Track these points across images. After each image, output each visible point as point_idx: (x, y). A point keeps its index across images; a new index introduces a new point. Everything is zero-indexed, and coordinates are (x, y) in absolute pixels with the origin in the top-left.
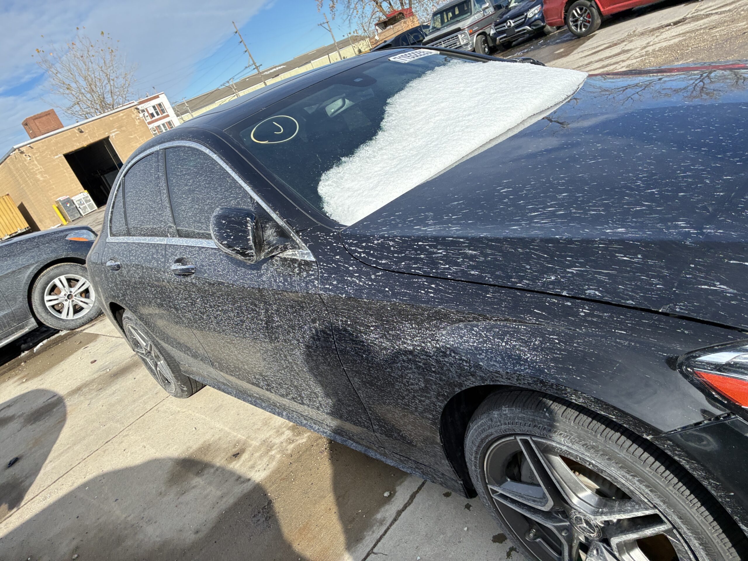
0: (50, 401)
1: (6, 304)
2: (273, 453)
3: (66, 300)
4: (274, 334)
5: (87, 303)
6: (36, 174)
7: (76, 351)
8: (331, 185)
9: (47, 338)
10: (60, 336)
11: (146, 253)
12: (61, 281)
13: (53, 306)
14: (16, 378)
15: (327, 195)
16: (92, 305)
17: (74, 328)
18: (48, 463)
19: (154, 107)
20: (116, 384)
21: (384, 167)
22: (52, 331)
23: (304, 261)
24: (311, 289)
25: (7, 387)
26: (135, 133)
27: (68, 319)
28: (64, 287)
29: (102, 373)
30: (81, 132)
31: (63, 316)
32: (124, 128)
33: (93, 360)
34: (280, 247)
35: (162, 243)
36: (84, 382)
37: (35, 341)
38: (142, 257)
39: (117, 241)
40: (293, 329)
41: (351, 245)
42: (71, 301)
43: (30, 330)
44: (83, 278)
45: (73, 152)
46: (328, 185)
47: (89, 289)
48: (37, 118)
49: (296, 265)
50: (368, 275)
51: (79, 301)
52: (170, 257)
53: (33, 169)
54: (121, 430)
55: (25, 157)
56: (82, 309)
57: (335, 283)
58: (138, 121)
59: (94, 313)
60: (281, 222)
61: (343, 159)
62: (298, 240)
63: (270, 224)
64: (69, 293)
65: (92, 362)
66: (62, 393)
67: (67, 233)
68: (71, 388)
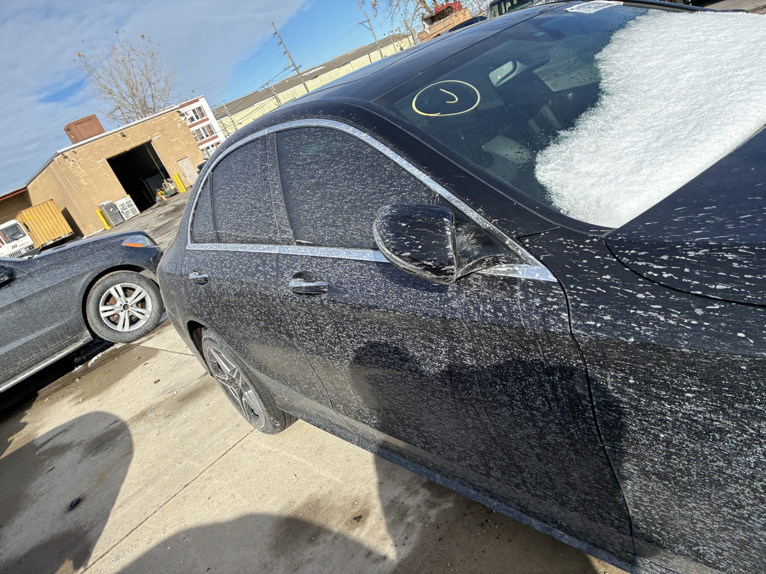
0: (112, 426)
1: (59, 315)
2: (410, 519)
3: (122, 311)
4: (462, 383)
5: (143, 314)
6: (80, 179)
7: (135, 368)
8: (556, 170)
9: (102, 351)
10: (116, 349)
11: (246, 264)
12: (116, 290)
13: (108, 318)
14: (71, 397)
15: (553, 184)
16: (148, 316)
17: (130, 341)
18: (117, 509)
19: (194, 111)
20: (187, 410)
21: (635, 143)
22: (106, 343)
23: (534, 281)
24: (554, 325)
25: (62, 406)
26: (177, 137)
27: (124, 331)
28: (120, 296)
29: (168, 396)
30: (124, 136)
31: (119, 328)
32: (166, 132)
33: (158, 379)
34: (487, 260)
35: (272, 252)
36: (149, 405)
37: (89, 354)
38: (241, 270)
39: (202, 249)
40: (502, 380)
41: (634, 257)
42: (127, 312)
43: (85, 343)
44: (139, 287)
45: (115, 156)
46: (552, 169)
47: (146, 299)
48: (79, 124)
49: (517, 288)
50: (684, 308)
51: (135, 311)
52: (285, 270)
53: (76, 174)
54: (201, 471)
55: (68, 161)
56: (138, 320)
57: (608, 318)
58: (180, 124)
59: (150, 325)
60: (485, 224)
61: (562, 133)
62: (521, 251)
63: (465, 227)
64: (125, 303)
65: (155, 382)
66: (125, 418)
67: (122, 238)
68: (135, 412)
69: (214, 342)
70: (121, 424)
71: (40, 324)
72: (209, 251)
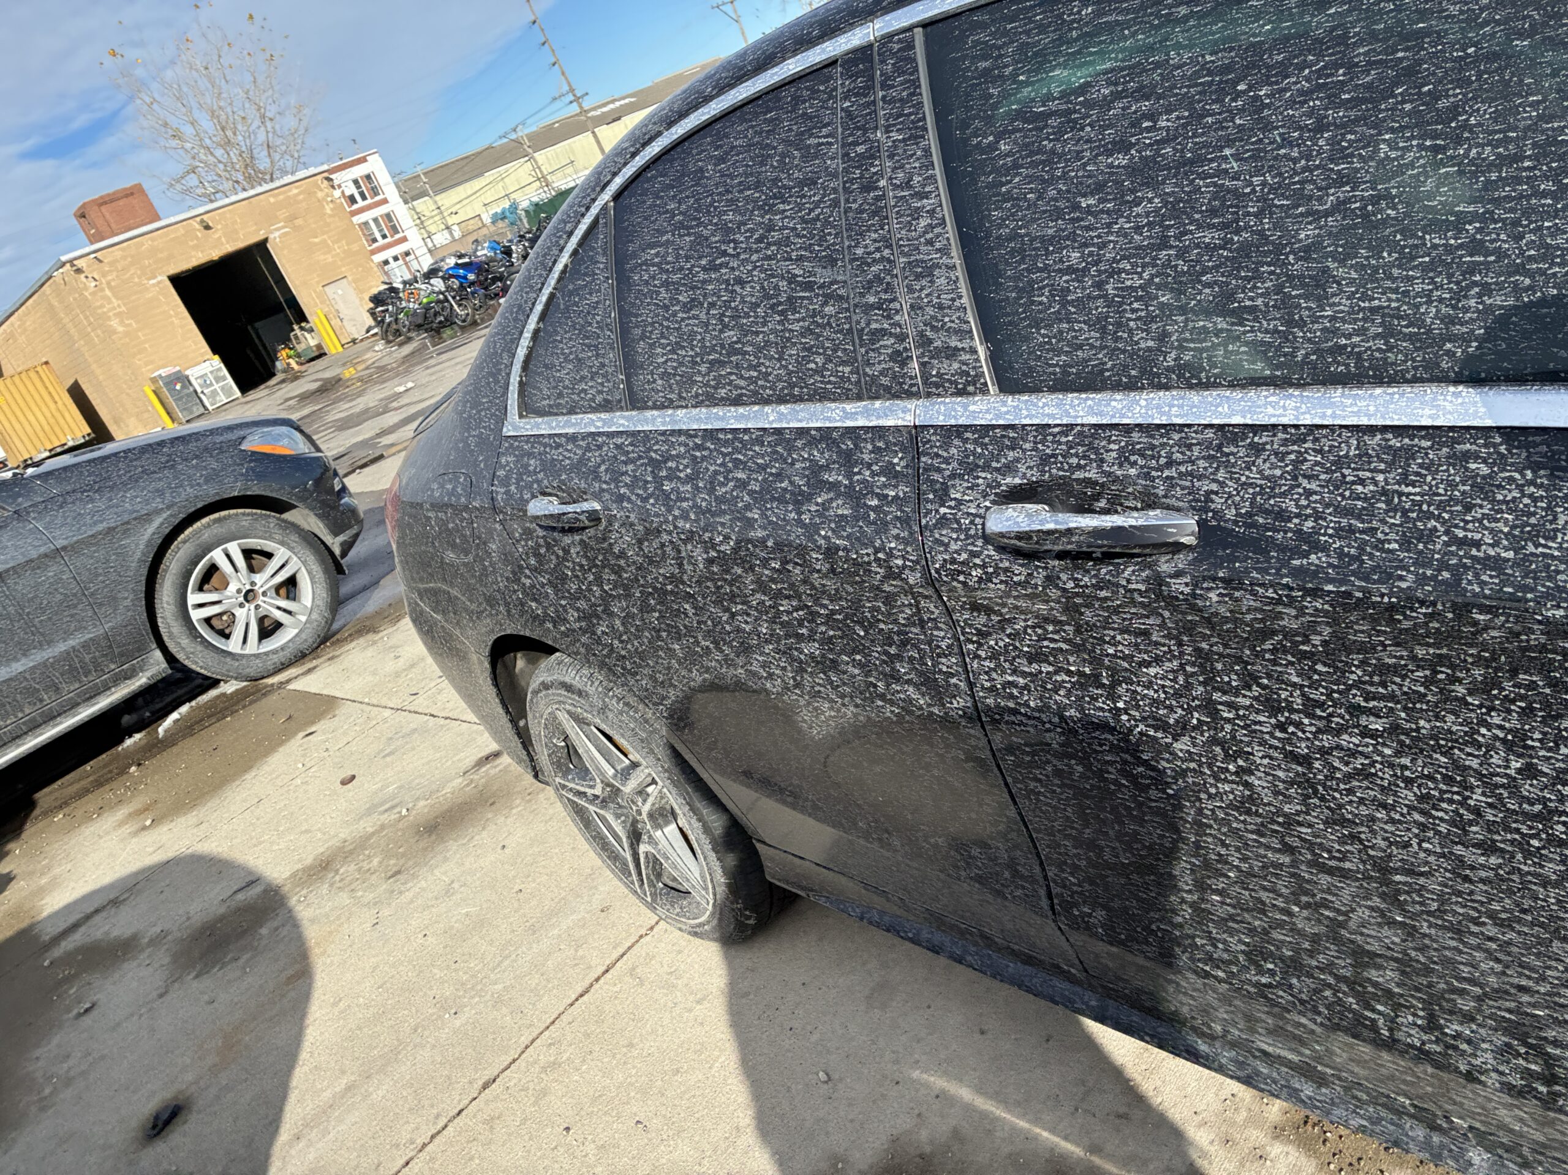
0: (240, 896)
1: (90, 613)
3: (241, 605)
5: (289, 613)
6: (109, 318)
7: (282, 743)
9: (190, 700)
10: (224, 695)
11: (763, 468)
12: (228, 556)
13: (208, 621)
14: (122, 812)
16: (303, 618)
17: (259, 675)
19: (356, 182)
20: (446, 859)
22: (199, 681)
25: (100, 837)
26: (323, 233)
27: (247, 652)
28: (236, 570)
29: (385, 818)
30: (207, 227)
31: (233, 645)
32: (299, 222)
33: (350, 773)
36: (335, 842)
37: (158, 706)
38: (742, 485)
39: (571, 431)
42: (252, 607)
43: (152, 681)
44: (283, 549)
45: (188, 270)
47: (298, 576)
48: (105, 203)
51: (272, 606)
53: (102, 306)
54: (524, 1041)
55: (85, 280)
56: (278, 625)
58: (331, 205)
59: (309, 637)
64: (248, 587)
65: (344, 783)
66: (275, 875)
67: (242, 433)
68: (300, 860)
69: (580, 693)
70: (265, 891)
71: (42, 634)
72: (600, 434)
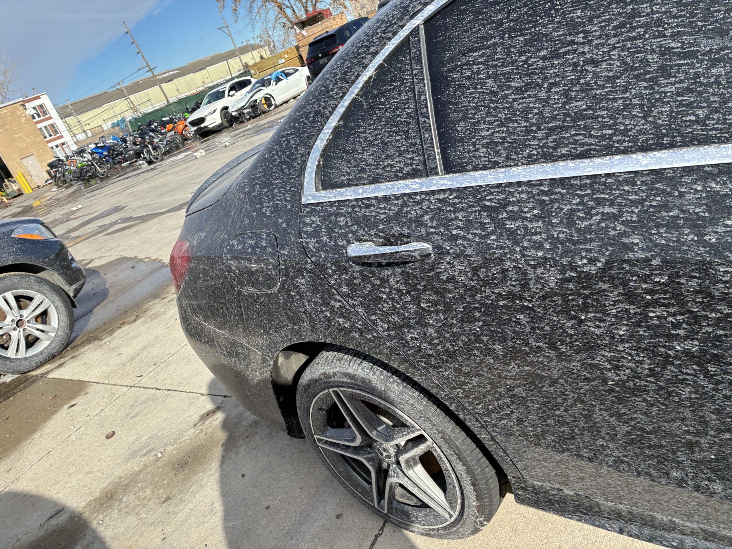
0: (53, 522)
3: (15, 329)
5: (43, 331)
7: (54, 413)
12: (6, 300)
16: (53, 335)
19: (34, 108)
27: (19, 357)
28: (11, 309)
29: (146, 460)
31: (11, 353)
32: (7, 127)
33: (110, 431)
39: (380, 194)
42: (21, 330)
44: (40, 295)
47: (49, 310)
51: (33, 328)
56: (37, 339)
58: (25, 118)
59: (57, 346)
64: (19, 318)
65: (108, 437)
66: (75, 505)
67: (12, 228)
68: (90, 494)
70: (70, 517)
